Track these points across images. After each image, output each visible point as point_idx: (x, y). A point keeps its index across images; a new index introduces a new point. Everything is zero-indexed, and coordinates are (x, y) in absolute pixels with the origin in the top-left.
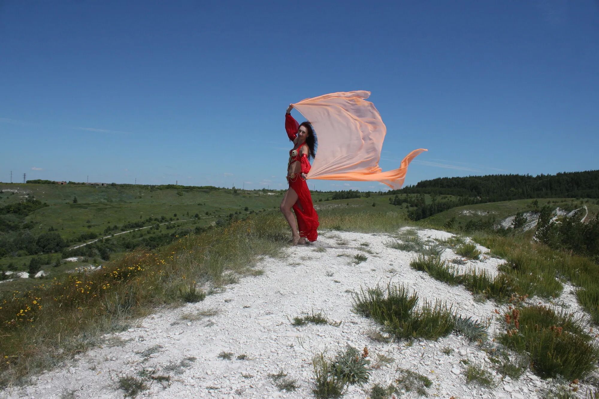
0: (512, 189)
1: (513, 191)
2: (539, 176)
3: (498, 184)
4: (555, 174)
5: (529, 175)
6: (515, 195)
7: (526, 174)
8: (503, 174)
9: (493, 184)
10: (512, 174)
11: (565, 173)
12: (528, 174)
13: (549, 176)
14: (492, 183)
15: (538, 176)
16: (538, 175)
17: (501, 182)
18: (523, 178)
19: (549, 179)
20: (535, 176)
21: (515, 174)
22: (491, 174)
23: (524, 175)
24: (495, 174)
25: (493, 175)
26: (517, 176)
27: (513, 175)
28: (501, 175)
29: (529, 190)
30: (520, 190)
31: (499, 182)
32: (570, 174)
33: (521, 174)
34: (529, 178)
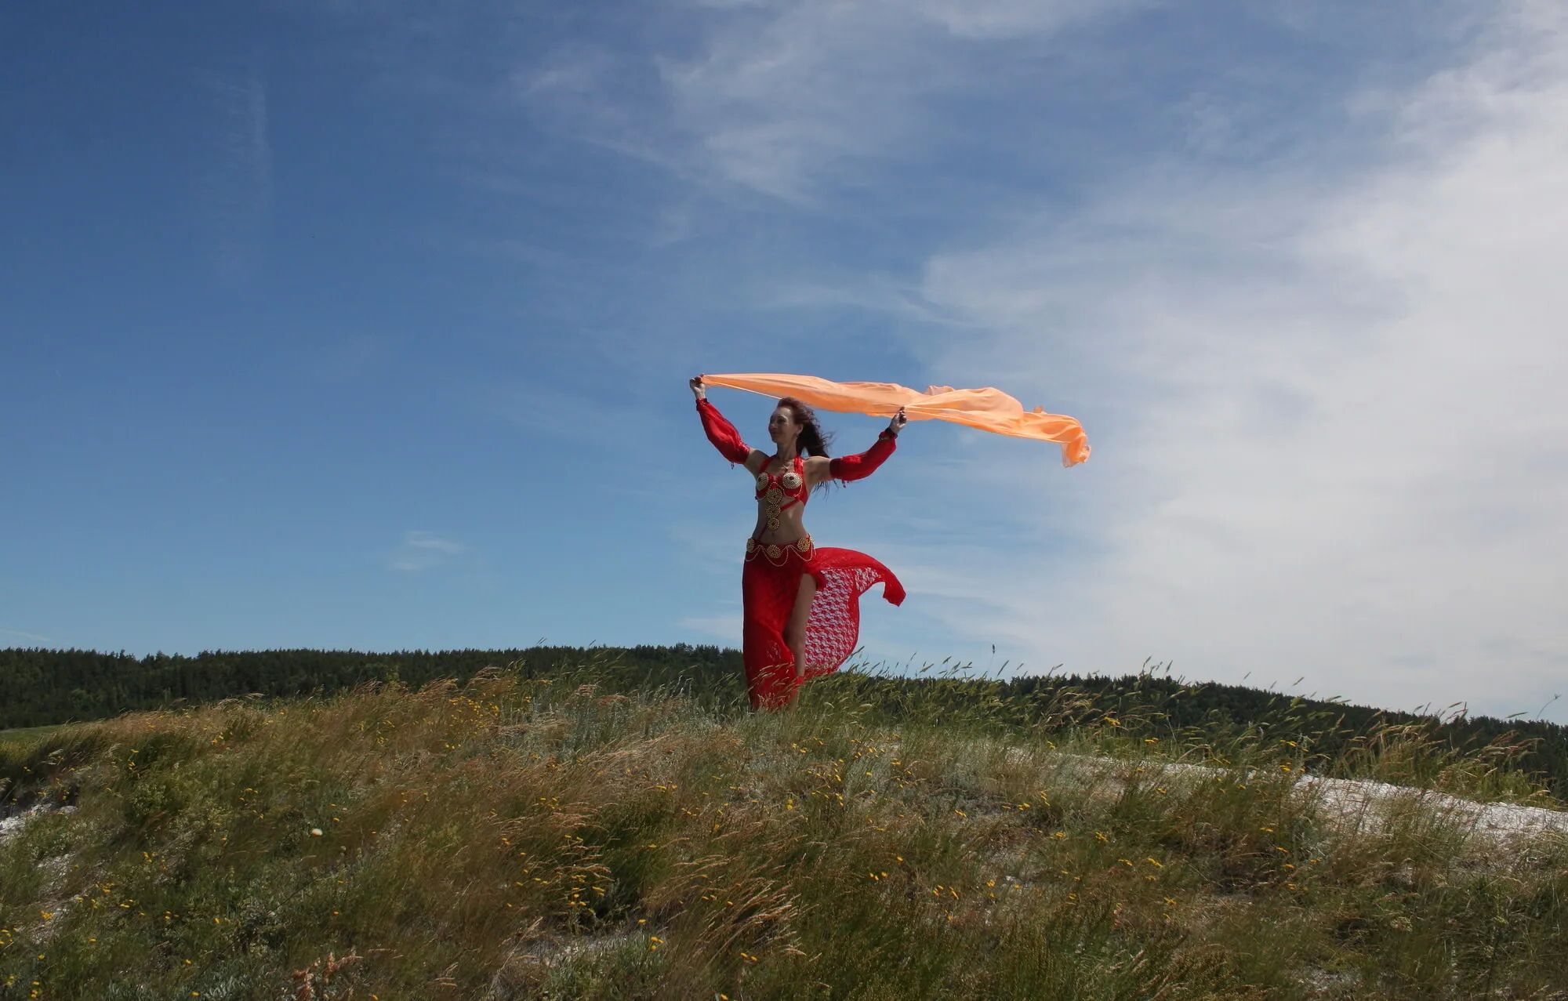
0: (77, 691)
1: (79, 697)
2: (152, 658)
3: (35, 676)
4: (194, 655)
5: (125, 654)
6: (85, 708)
7: (117, 651)
8: (49, 648)
9: (19, 675)
10: (76, 650)
11: (218, 652)
12: (123, 651)
13: (177, 659)
14: (18, 671)
15: (149, 659)
16: (148, 656)
17: (41, 668)
18: (107, 661)
19: (179, 667)
20: (140, 657)
21: (84, 650)
22: (14, 647)
23: (112, 654)
24: (25, 648)
25: (19, 651)
26: (91, 656)
27: (79, 652)
28: (44, 651)
29: (124, 696)
30: (102, 697)
31: (38, 670)
32: (232, 655)
33: (103, 649)
34: (125, 661)
